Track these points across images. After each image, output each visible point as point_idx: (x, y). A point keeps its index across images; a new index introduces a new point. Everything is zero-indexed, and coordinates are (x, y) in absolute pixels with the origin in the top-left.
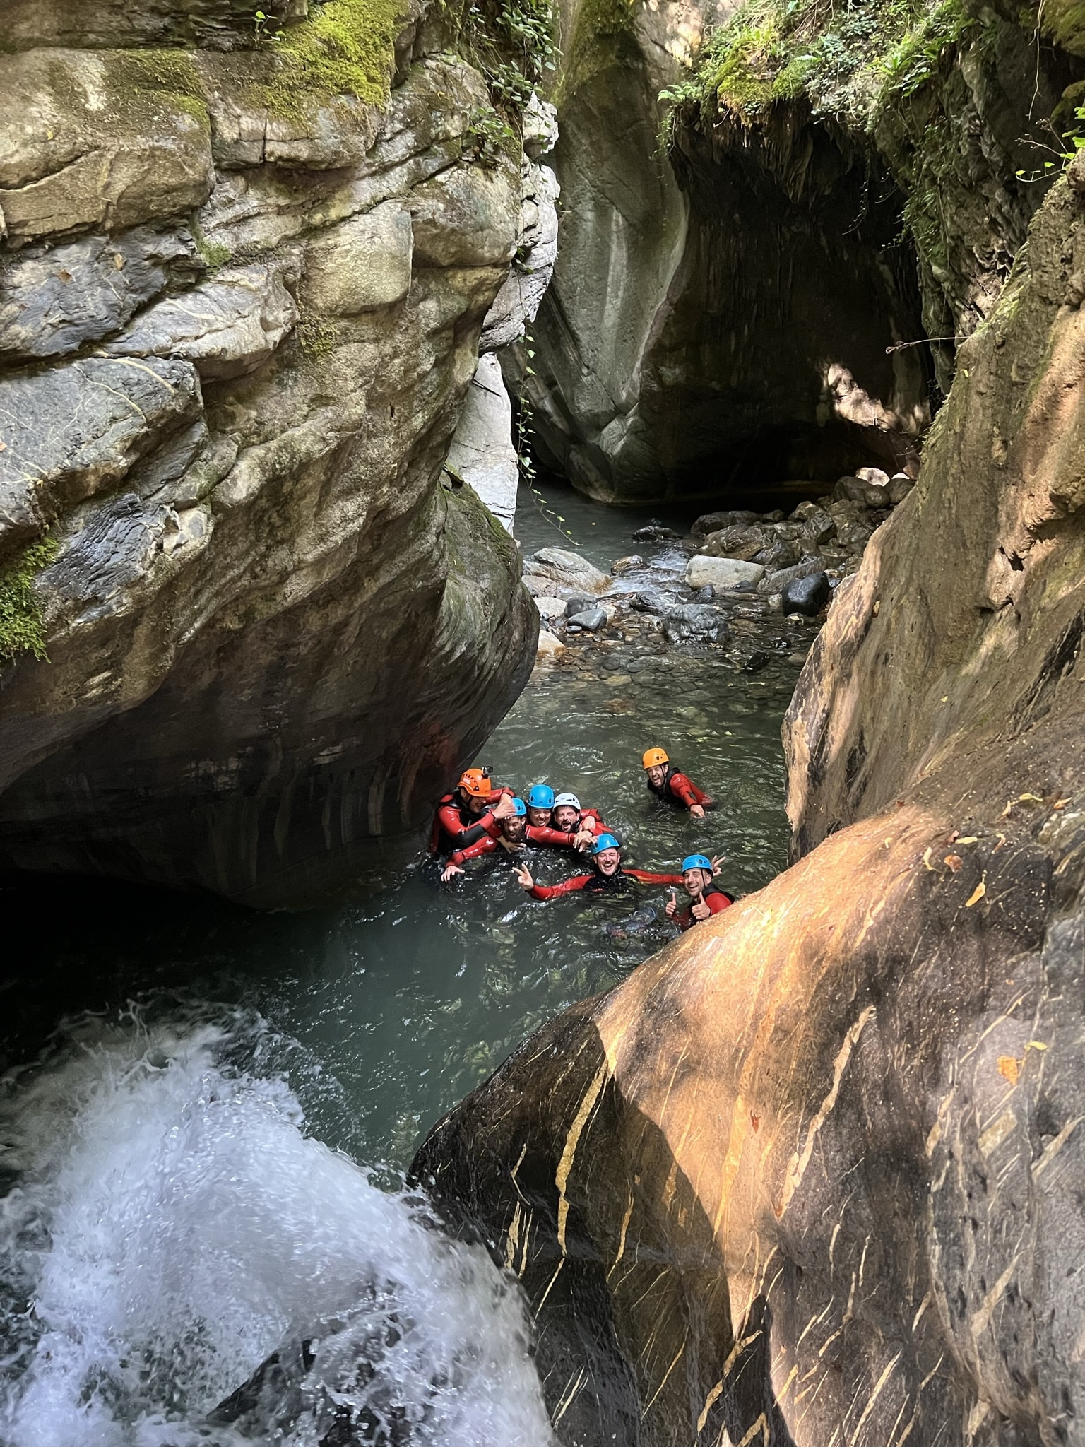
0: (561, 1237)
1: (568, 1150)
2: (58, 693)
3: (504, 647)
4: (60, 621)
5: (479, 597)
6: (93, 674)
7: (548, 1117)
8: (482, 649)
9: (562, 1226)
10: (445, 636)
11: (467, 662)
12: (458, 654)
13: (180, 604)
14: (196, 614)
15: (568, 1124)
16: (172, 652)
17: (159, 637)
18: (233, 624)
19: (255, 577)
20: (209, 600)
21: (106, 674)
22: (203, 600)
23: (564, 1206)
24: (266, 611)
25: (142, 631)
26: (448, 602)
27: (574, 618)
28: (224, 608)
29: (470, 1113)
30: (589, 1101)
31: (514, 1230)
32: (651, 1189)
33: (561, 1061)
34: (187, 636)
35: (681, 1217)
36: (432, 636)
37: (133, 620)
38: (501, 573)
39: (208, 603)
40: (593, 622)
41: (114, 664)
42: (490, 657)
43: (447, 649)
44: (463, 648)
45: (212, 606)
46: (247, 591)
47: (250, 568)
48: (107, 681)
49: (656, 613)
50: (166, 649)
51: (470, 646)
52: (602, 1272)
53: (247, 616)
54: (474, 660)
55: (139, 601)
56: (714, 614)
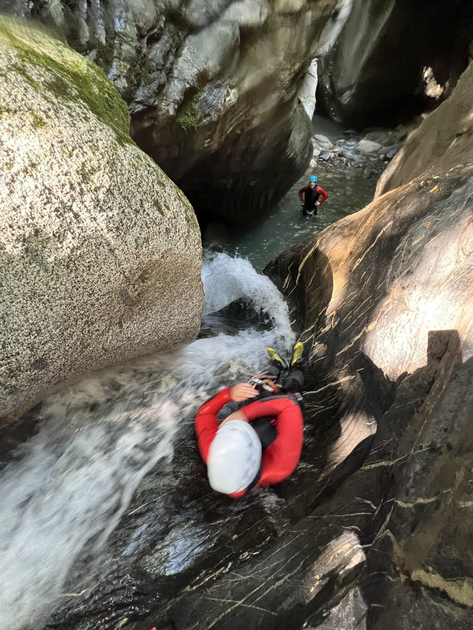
0: (297, 281)
1: (303, 263)
2: (198, 143)
3: (302, 158)
4: (200, 120)
5: (300, 138)
6: (206, 139)
7: (299, 256)
8: (297, 156)
9: (298, 279)
10: (289, 149)
11: (293, 159)
12: (291, 156)
13: (228, 121)
14: (231, 125)
15: (304, 257)
16: (224, 137)
17: (222, 130)
18: (239, 132)
19: (246, 116)
20: (234, 122)
21: (209, 140)
22: (233, 121)
23: (299, 275)
24: (247, 129)
25: (218, 127)
26: (291, 139)
27: (322, 156)
28: (237, 126)
29: (281, 256)
30: (310, 252)
31: (286, 280)
32: (321, 270)
33: (304, 246)
34: (228, 132)
35: (326, 276)
36: (285, 148)
37: (216, 123)
38: (306, 133)
39: (234, 123)
40: (327, 158)
41: (211, 137)
42: (298, 159)
43: (289, 153)
44: (292, 154)
45: (235, 124)
46: (243, 121)
47: (245, 113)
48: (209, 142)
49: (345, 157)
50: (222, 135)
51: (294, 154)
52: (305, 288)
53: (242, 130)
54: (294, 159)
55: (219, 117)
56: (362, 159)
